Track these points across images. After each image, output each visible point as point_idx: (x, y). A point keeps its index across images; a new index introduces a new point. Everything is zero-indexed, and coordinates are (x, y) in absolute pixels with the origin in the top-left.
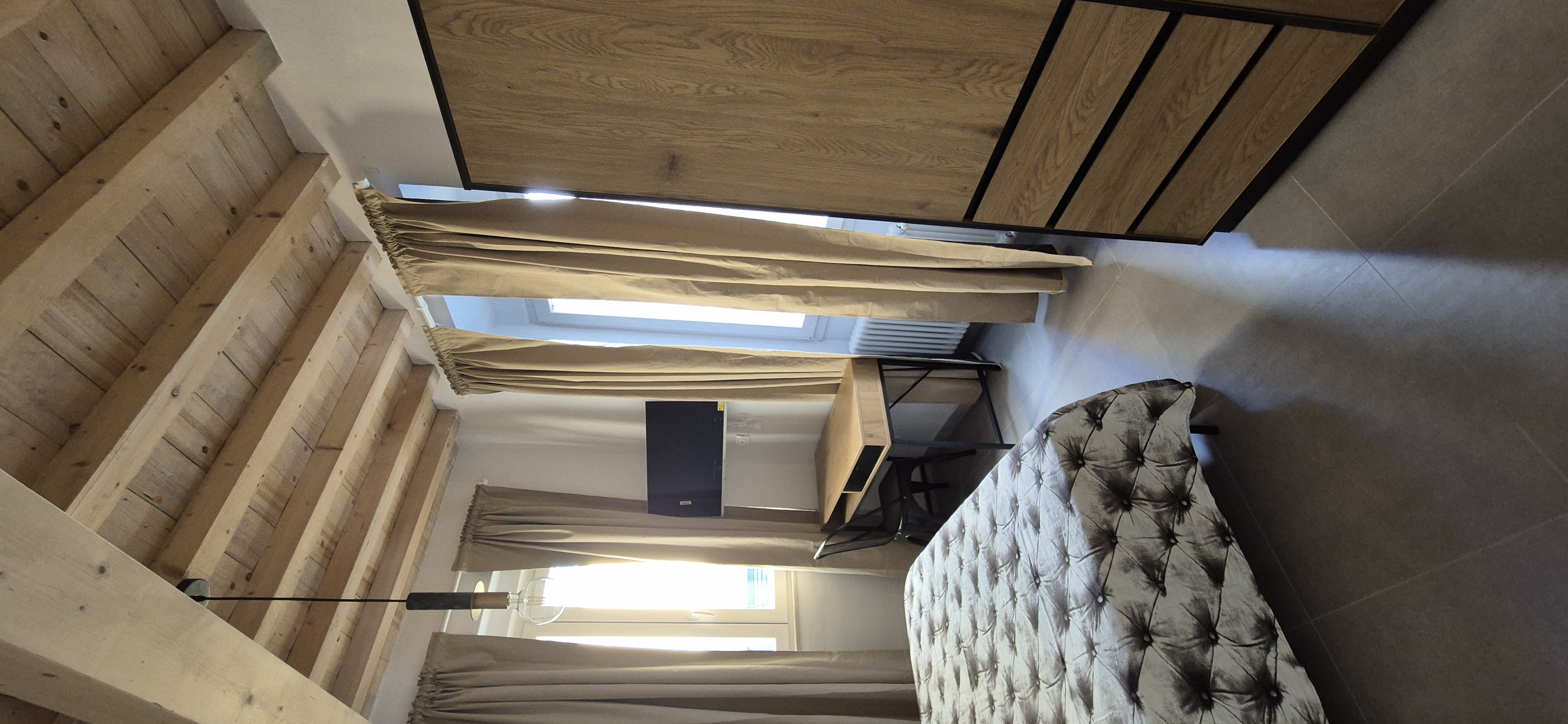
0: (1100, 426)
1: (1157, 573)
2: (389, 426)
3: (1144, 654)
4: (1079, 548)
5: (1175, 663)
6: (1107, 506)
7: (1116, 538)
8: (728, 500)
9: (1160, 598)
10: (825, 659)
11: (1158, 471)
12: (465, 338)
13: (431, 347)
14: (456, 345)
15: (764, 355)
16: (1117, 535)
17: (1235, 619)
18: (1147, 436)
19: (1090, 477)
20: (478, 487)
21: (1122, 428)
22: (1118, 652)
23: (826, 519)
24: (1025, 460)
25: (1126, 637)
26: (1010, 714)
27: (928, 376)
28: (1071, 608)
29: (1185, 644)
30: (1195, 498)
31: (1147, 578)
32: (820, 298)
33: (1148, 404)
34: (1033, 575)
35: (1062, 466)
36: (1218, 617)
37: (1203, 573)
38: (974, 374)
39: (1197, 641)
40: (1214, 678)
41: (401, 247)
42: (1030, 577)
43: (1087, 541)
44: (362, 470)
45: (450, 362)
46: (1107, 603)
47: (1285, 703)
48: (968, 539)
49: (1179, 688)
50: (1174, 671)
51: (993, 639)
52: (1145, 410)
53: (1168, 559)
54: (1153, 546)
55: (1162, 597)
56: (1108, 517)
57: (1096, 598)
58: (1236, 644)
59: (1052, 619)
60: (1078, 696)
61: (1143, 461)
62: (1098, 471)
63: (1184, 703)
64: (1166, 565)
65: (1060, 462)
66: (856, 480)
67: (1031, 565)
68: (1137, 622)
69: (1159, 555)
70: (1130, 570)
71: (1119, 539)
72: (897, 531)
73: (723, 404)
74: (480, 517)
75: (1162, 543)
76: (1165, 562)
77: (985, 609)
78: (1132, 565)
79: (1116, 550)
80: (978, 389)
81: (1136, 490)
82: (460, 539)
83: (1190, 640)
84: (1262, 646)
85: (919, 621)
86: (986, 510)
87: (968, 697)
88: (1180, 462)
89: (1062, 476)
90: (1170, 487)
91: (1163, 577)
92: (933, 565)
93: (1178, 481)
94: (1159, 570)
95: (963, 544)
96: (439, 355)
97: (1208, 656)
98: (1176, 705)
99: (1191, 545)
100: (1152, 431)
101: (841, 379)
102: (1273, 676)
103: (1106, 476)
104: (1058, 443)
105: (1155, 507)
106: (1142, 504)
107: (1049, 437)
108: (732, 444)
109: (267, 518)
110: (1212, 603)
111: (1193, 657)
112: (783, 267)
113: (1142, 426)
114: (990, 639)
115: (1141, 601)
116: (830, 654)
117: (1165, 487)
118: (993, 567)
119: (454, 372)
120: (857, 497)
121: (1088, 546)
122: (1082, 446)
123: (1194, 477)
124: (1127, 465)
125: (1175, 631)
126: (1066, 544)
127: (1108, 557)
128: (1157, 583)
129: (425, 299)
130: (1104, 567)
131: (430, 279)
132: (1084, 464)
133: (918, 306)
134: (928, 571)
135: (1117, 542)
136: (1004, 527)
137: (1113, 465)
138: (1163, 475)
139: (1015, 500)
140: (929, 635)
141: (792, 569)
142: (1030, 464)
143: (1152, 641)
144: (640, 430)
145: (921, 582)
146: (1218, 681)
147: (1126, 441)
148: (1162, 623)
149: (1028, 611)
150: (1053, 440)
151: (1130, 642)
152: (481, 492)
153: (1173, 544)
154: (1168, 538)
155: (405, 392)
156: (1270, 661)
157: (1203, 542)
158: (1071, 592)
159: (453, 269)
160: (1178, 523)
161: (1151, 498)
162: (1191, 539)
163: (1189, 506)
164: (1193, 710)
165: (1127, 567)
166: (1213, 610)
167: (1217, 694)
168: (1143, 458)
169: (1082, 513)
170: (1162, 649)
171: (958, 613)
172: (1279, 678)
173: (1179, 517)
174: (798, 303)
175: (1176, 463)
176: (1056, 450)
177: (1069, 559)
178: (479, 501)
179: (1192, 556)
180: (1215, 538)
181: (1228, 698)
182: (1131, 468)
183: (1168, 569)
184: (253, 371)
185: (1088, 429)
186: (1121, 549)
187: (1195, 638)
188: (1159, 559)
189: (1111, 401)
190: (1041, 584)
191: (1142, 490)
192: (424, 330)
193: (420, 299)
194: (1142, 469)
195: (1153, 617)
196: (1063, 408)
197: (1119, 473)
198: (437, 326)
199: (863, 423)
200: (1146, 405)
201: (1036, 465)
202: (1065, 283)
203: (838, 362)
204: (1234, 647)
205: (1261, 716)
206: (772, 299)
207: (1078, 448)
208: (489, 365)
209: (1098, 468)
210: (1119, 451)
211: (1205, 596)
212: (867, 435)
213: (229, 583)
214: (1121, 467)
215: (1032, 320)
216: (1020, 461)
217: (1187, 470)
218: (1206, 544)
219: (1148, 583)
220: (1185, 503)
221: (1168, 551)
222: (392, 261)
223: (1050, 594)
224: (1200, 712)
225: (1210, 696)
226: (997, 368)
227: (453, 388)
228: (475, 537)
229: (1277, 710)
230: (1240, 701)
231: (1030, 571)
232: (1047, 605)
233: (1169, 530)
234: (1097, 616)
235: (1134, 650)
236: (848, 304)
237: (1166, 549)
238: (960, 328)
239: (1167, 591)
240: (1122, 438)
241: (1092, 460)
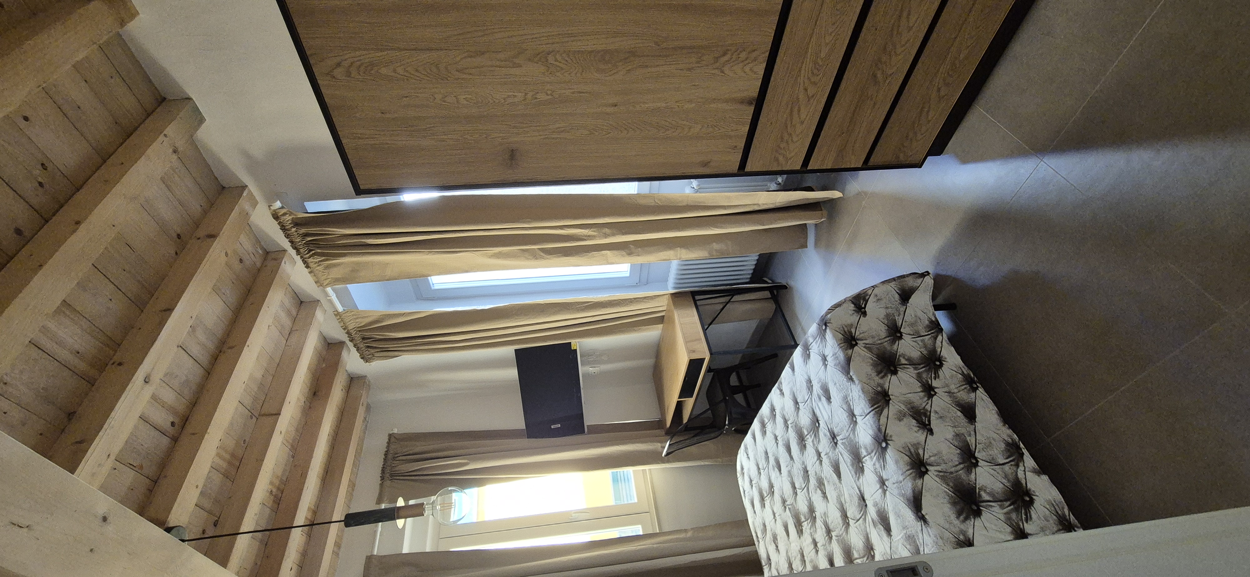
0: (865, 314)
1: (924, 418)
2: (315, 394)
3: (923, 482)
4: (862, 408)
5: (948, 485)
6: (879, 373)
7: (889, 396)
8: (589, 420)
9: (929, 437)
10: (682, 536)
11: (914, 341)
12: (367, 317)
13: (341, 327)
14: (361, 323)
15: (602, 300)
16: (890, 393)
17: (989, 445)
18: (902, 316)
19: (863, 353)
20: (390, 436)
21: (882, 313)
22: (903, 483)
23: (668, 424)
24: (813, 348)
25: (907, 471)
26: (831, 550)
27: (731, 300)
28: (863, 456)
29: (953, 470)
30: (946, 358)
31: (917, 424)
32: (639, 249)
33: (898, 291)
34: (831, 436)
35: (841, 347)
36: (976, 446)
37: (959, 413)
38: (767, 294)
39: (962, 466)
40: (979, 492)
41: (310, 251)
42: (829, 439)
43: (867, 401)
44: (297, 430)
45: (358, 337)
46: (889, 446)
47: (1037, 504)
48: (779, 419)
49: (954, 503)
50: (948, 491)
51: (809, 494)
52: (897, 296)
53: (931, 407)
54: (918, 398)
55: (931, 436)
56: (881, 381)
57: (880, 444)
58: (992, 464)
59: (851, 468)
60: (879, 524)
61: (902, 335)
62: (868, 348)
63: (959, 514)
64: (930, 412)
65: (838, 345)
66: (687, 389)
67: (829, 429)
68: (914, 458)
69: (924, 404)
70: (903, 419)
71: (891, 397)
72: (725, 425)
73: (576, 344)
74: (394, 458)
75: (925, 396)
76: (929, 410)
77: (799, 471)
78: (904, 416)
79: (890, 405)
80: (771, 306)
81: (899, 358)
82: (380, 479)
83: (957, 465)
84: (1013, 463)
85: (751, 492)
86: (789, 393)
87: (797, 544)
88: (929, 333)
89: (841, 356)
90: (925, 352)
91: (929, 421)
92: (755, 445)
93: (930, 346)
94: (925, 415)
95: (776, 424)
96: (348, 333)
97: (973, 476)
98: (953, 517)
99: (946, 394)
100: (905, 312)
101: (665, 312)
102: (1024, 484)
103: (875, 350)
104: (834, 331)
105: (915, 369)
106: (905, 368)
107: (828, 328)
108: (587, 375)
109: (226, 475)
110: (970, 435)
111: (960, 478)
112: (608, 228)
113: (898, 310)
114: (807, 494)
115: (915, 442)
116: (686, 531)
117: (921, 353)
118: (801, 437)
119: (361, 345)
120: (690, 403)
121: (868, 405)
122: (853, 331)
123: (942, 342)
124: (889, 340)
125: (943, 460)
126: (852, 408)
127: (885, 411)
128: (925, 425)
129: (334, 290)
130: (883, 420)
131: (335, 273)
132: (856, 344)
133: (715, 246)
134: (753, 451)
135: (890, 399)
136: (804, 403)
137: (879, 342)
138: (918, 344)
139: (809, 381)
140: (760, 501)
141: (646, 467)
142: (816, 351)
143: (927, 470)
144: (513, 373)
145: (748, 460)
146: (983, 494)
147: (886, 322)
148: (932, 456)
149: (831, 466)
150: (831, 329)
151: (911, 474)
152: (393, 440)
153: (933, 395)
154: (929, 391)
155: (324, 365)
156: (1020, 474)
157: (956, 391)
158: (861, 443)
159: (353, 263)
160: (935, 379)
161: (912, 362)
162: (946, 389)
163: (941, 365)
164: (967, 518)
165: (900, 417)
166: (971, 440)
167: (982, 504)
168: (901, 333)
169: (860, 381)
170: (937, 476)
171: (779, 479)
172: (1029, 486)
173: (935, 374)
174: (623, 256)
175: (927, 333)
176: (834, 336)
177: (856, 418)
178: (392, 447)
179: (949, 402)
180: (965, 386)
181: (991, 506)
182: (893, 342)
183: (932, 414)
184: (204, 359)
185: (855, 318)
186: (894, 404)
187: (960, 464)
188: (924, 407)
189: (870, 293)
190: (838, 442)
191: (904, 358)
192: (335, 314)
193: (329, 290)
194: (902, 342)
195: (925, 452)
196: (835, 304)
197: (884, 347)
198: (344, 310)
199: (686, 342)
200: (897, 293)
201: (821, 351)
202: (825, 212)
203: (661, 298)
204: (992, 467)
205: (1020, 517)
206: (603, 255)
207: (851, 333)
208: (388, 335)
209: (868, 346)
210: (881, 330)
211: (963, 431)
212: (690, 351)
213: (201, 530)
214: (885, 342)
215: (804, 246)
216: (809, 350)
217: (936, 338)
218: (959, 392)
219: (918, 427)
220: (938, 363)
221: (931, 399)
222: (305, 262)
223: (846, 449)
224: (973, 520)
225: (978, 506)
226: (785, 287)
227: (362, 358)
228: (392, 475)
229: (1031, 510)
230: (1002, 507)
231: (828, 434)
232: (845, 458)
233: (929, 384)
234: (883, 457)
235: (915, 480)
236: (661, 251)
237: (928, 400)
238: (751, 260)
239: (934, 431)
240: (883, 321)
241: (862, 340)
